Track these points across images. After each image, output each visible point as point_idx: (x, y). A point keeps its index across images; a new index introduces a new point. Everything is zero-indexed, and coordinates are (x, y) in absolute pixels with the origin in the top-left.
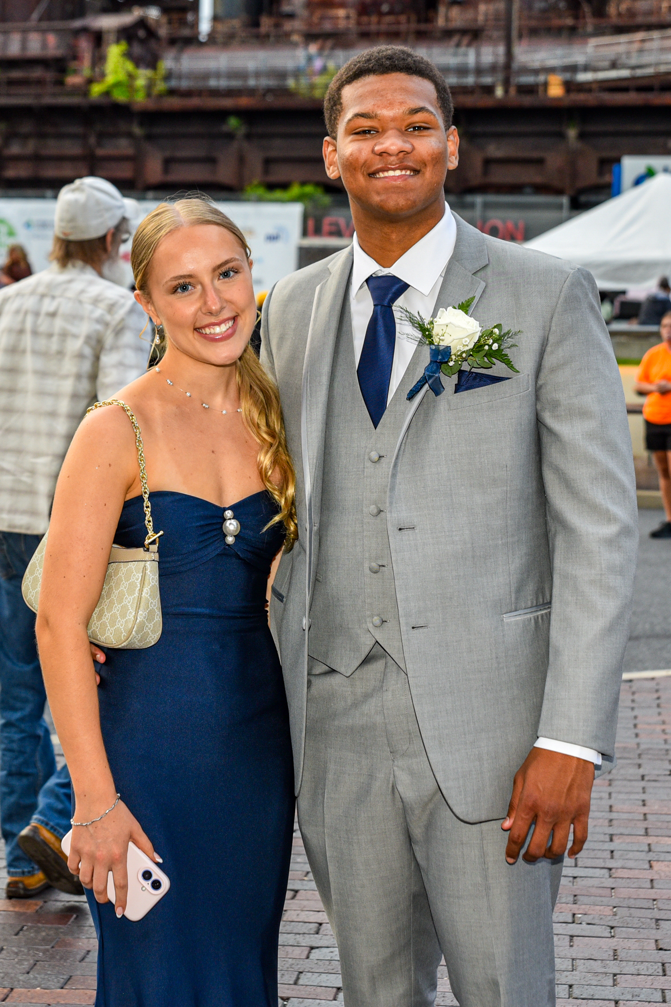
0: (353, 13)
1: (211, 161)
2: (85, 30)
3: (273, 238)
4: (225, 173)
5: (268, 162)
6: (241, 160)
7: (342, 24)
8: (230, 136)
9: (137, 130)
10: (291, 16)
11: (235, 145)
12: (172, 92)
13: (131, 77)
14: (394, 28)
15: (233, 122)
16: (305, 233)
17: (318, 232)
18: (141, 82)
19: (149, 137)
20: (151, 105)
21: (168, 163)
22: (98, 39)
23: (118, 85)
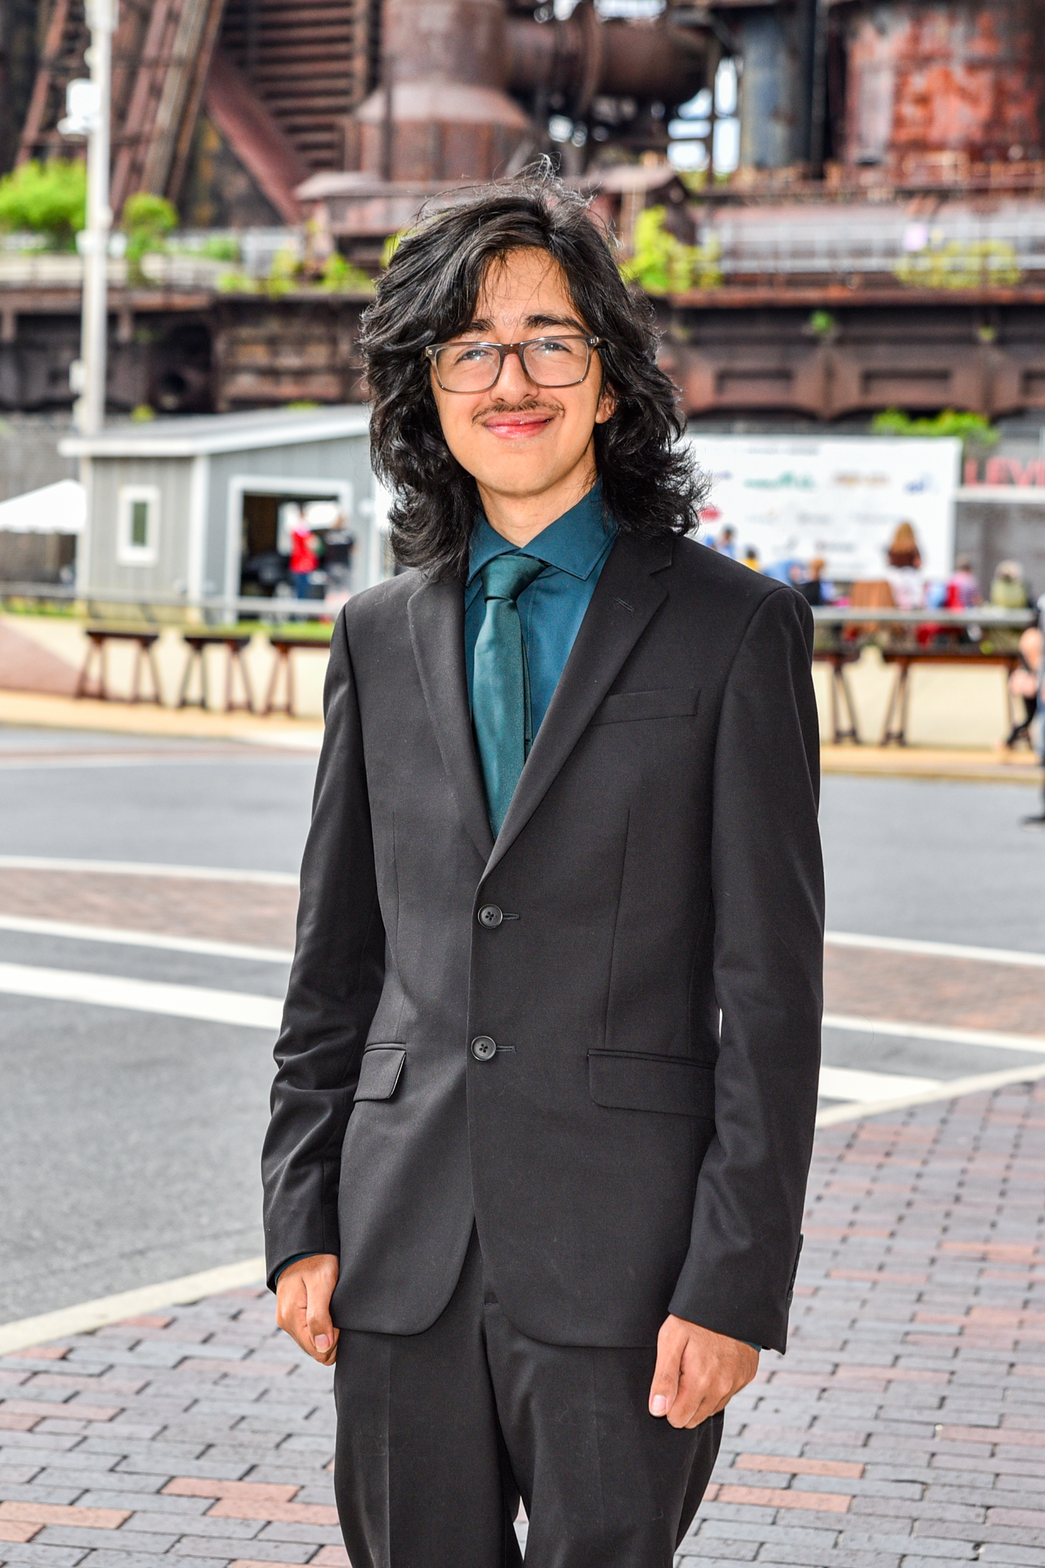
0: (961, 158)
1: (784, 375)
2: (598, 192)
3: (916, 488)
4: (805, 392)
5: (869, 378)
6: (830, 374)
7: (948, 177)
8: (813, 341)
9: (679, 332)
10: (868, 164)
11: (820, 355)
12: (728, 280)
13: (670, 259)
14: (1023, 182)
15: (820, 322)
16: (963, 480)
17: (980, 477)
18: (682, 267)
19: (696, 343)
20: (699, 297)
21: (723, 378)
22: (616, 202)
23: (650, 269)
